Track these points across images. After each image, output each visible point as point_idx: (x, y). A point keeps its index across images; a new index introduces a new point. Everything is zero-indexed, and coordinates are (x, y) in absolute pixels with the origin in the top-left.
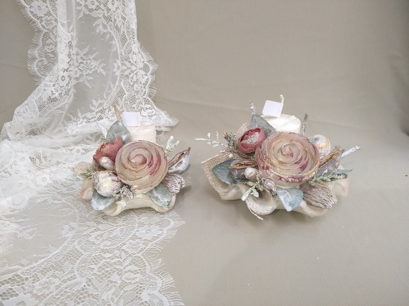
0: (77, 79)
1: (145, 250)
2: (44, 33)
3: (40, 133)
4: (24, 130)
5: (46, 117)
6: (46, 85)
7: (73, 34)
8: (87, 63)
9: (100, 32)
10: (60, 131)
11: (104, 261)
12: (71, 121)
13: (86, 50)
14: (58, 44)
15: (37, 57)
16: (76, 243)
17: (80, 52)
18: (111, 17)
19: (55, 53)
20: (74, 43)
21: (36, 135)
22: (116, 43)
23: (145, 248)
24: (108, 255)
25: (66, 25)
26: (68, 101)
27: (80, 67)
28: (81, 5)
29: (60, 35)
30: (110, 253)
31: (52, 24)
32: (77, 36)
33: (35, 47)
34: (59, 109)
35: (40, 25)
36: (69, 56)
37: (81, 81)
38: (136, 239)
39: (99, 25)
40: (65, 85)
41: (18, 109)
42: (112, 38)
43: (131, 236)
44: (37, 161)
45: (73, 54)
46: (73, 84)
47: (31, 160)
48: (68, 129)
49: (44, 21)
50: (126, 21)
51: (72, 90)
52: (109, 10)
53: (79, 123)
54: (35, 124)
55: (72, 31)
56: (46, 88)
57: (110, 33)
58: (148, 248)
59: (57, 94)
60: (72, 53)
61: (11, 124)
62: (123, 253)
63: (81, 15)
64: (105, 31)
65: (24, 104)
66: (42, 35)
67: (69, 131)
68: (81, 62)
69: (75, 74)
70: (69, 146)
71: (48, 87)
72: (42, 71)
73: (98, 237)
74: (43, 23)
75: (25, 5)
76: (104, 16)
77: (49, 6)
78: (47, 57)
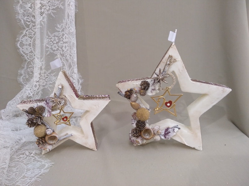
0: (44, 86)
2: (28, 61)
3: (21, 116)
4: (11, 114)
6: (26, 89)
7: (43, 63)
8: (50, 78)
13: (50, 71)
14: (34, 68)
15: (23, 74)
17: (46, 72)
18: (64, 54)
19: (32, 72)
20: (43, 67)
21: (18, 117)
22: (66, 67)
25: (40, 58)
27: (46, 80)
28: (49, 48)
29: (36, 63)
31: (33, 57)
32: (45, 64)
33: (22, 69)
35: (26, 58)
36: (40, 74)
37: (46, 87)
40: (36, 90)
41: (9, 102)
42: (64, 65)
45: (42, 73)
46: (41, 89)
50: (72, 56)
51: (41, 92)
52: (63, 51)
54: (18, 111)
55: (43, 61)
56: (26, 91)
57: (63, 63)
59: (32, 95)
61: (4, 111)
63: (48, 53)
65: (13, 99)
66: (27, 62)
68: (47, 77)
69: (43, 83)
72: (25, 81)
74: (28, 57)
75: (20, 47)
76: (60, 53)
77: (32, 48)
78: (28, 74)
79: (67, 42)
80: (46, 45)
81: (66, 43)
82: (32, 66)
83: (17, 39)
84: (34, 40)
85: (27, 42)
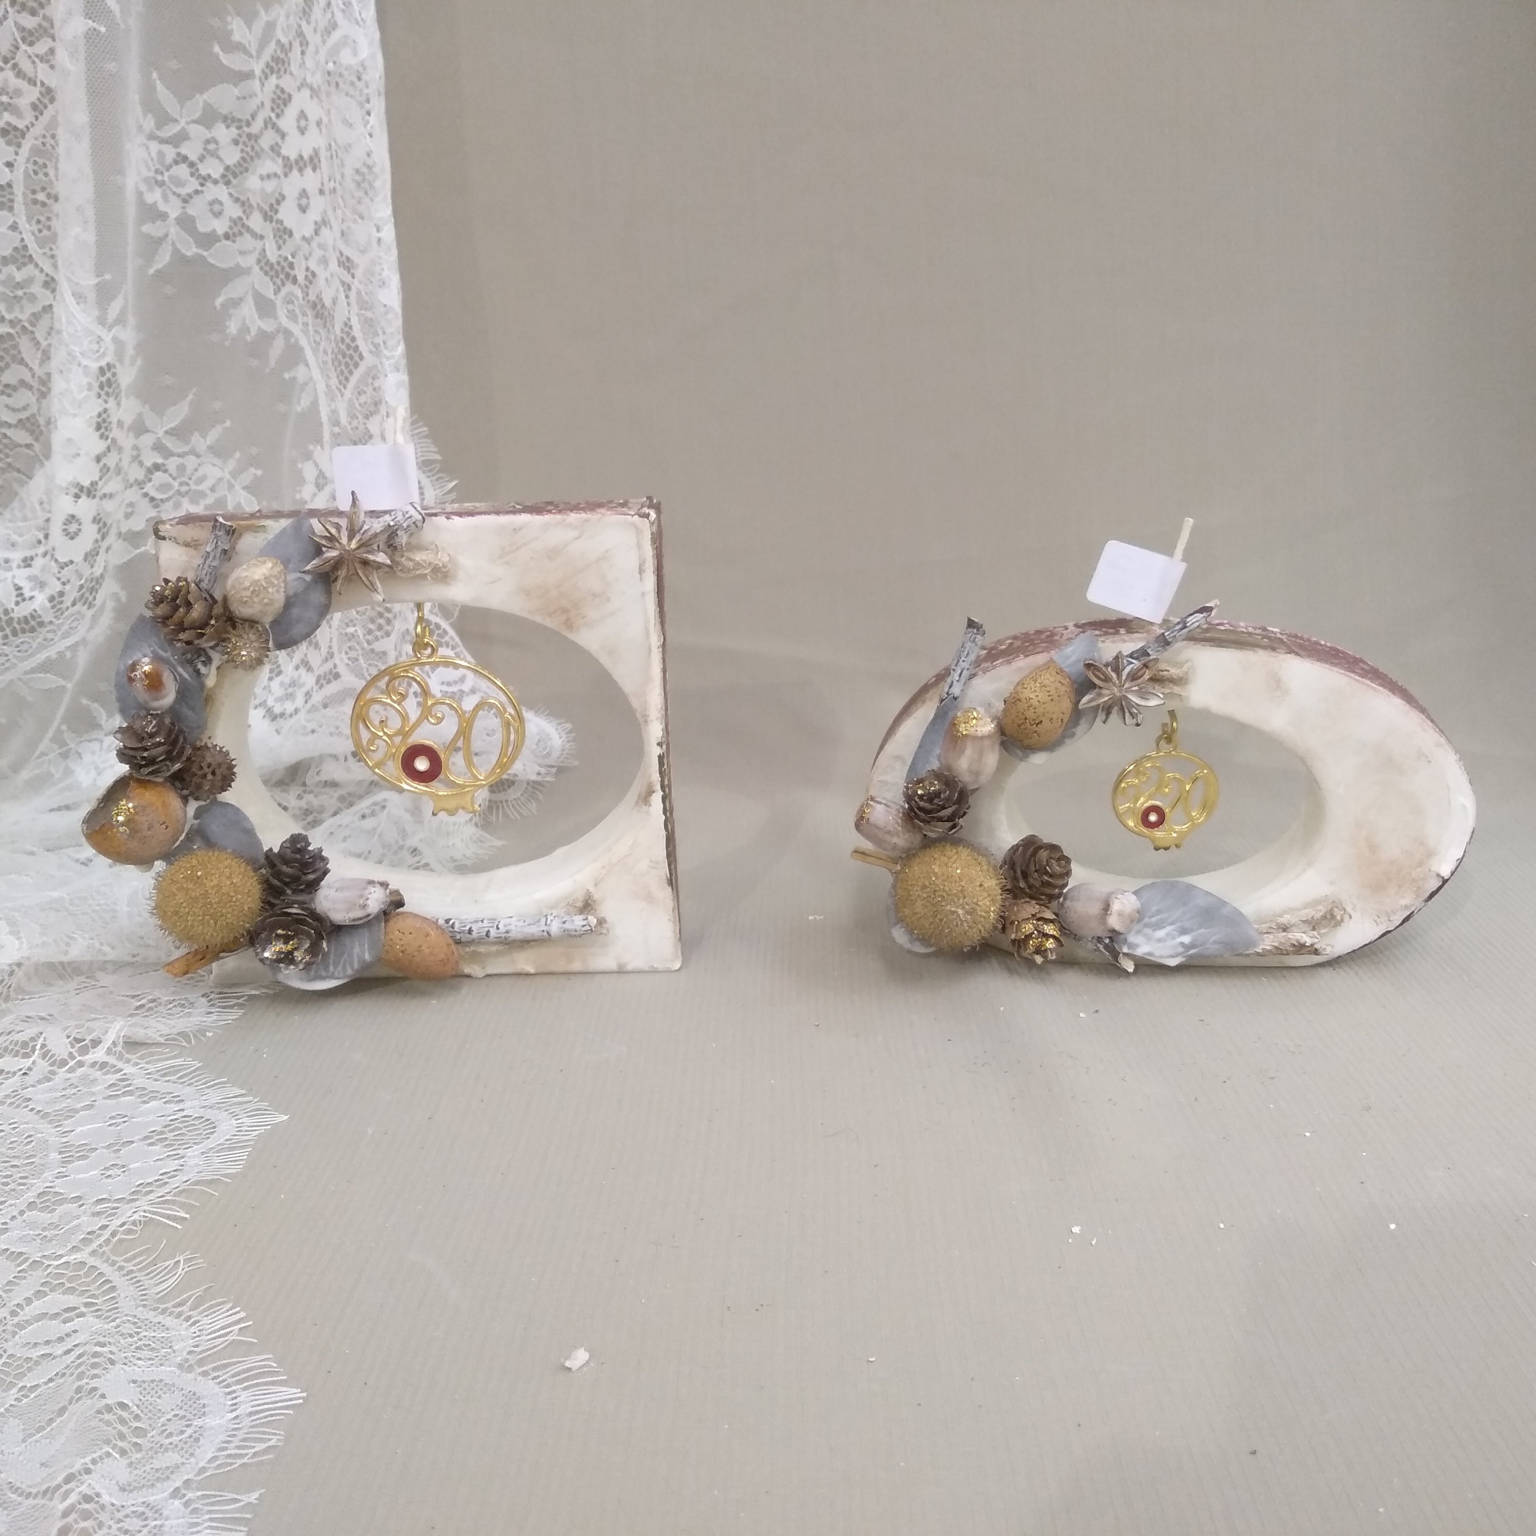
8: (182, 468)
9: (245, 329)
20: (126, 374)
39: (241, 299)
45: (120, 422)
46: (115, 559)
50: (358, 273)
79: (314, 162)
81: (308, 171)
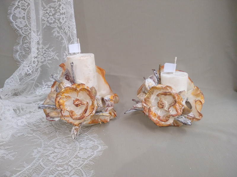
0: (42, 62)
1: (83, 165)
2: (23, 36)
3: (20, 95)
4: (10, 93)
5: (24, 85)
6: (24, 66)
7: (40, 37)
10: (32, 93)
11: (57, 172)
12: (38, 87)
13: (48, 46)
14: (31, 43)
15: (19, 50)
16: (41, 161)
17: (44, 47)
18: (62, 27)
19: (29, 48)
21: (17, 95)
22: (65, 41)
23: (83, 164)
24: (60, 169)
25: (36, 32)
26: (37, 75)
27: (44, 56)
28: (45, 20)
29: (32, 38)
30: (61, 167)
31: (28, 31)
32: (42, 38)
33: (18, 45)
34: (32, 80)
35: (21, 32)
36: (38, 49)
37: (45, 63)
38: (78, 158)
40: (35, 66)
41: (7, 80)
42: (62, 39)
43: (74, 156)
44: (18, 111)
47: (14, 111)
48: (36, 92)
49: (24, 30)
51: (40, 69)
52: (61, 23)
53: (43, 88)
54: (17, 89)
55: (40, 35)
56: (24, 68)
57: (61, 36)
58: (85, 163)
59: (30, 72)
60: (39, 48)
61: (2, 90)
62: (69, 168)
63: (45, 26)
64: (59, 35)
65: (11, 77)
66: (22, 38)
67: (37, 93)
68: (45, 53)
69: (41, 60)
70: (37, 102)
71: (25, 67)
72: (22, 58)
73: (55, 157)
74: (23, 31)
75: (13, 21)
76: (58, 26)
77: (26, 21)
78: (25, 50)
80: (42, 17)
82: (28, 41)
83: (9, 11)
84: (29, 13)
85: (20, 15)
